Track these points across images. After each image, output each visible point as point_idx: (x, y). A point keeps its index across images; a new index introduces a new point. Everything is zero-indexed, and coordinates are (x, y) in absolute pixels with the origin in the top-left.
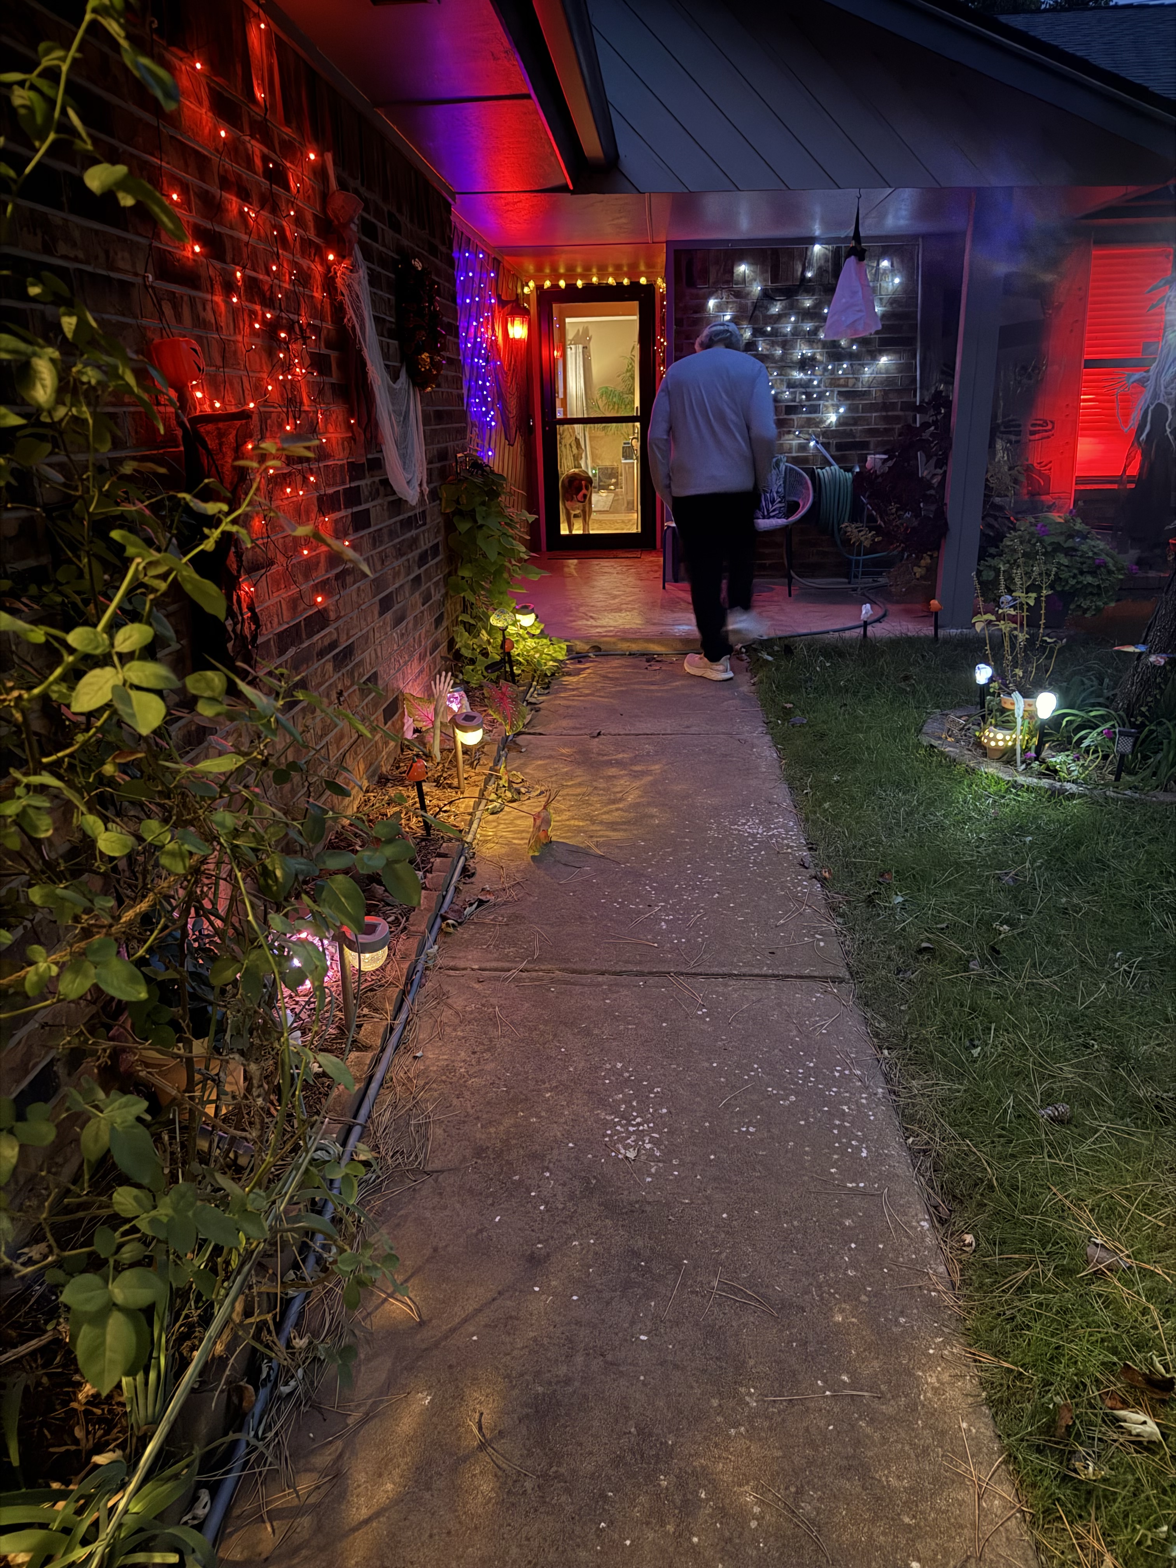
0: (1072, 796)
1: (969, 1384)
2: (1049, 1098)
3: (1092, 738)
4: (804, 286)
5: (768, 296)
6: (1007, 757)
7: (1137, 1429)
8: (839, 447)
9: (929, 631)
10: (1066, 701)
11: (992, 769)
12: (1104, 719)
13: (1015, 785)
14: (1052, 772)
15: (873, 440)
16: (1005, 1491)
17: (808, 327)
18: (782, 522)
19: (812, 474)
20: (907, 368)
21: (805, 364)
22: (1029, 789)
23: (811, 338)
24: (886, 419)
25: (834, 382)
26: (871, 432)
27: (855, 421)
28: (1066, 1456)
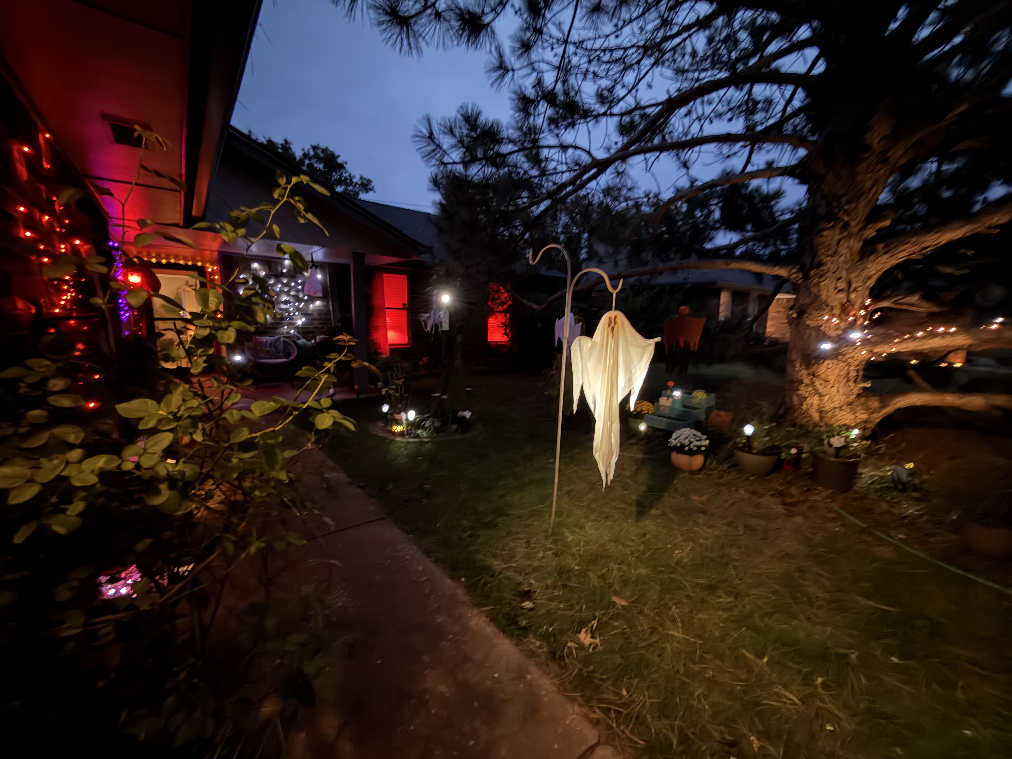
0: (427, 442)
1: (484, 619)
2: (465, 531)
3: (428, 424)
4: (283, 275)
5: (268, 276)
6: (402, 434)
7: (529, 606)
8: (304, 333)
9: (355, 397)
10: (418, 413)
11: (399, 439)
12: (429, 417)
13: (409, 443)
14: (418, 436)
15: (316, 331)
16: (507, 641)
17: (286, 290)
18: (284, 360)
19: (294, 342)
20: (327, 306)
21: (286, 302)
22: (414, 443)
23: (288, 293)
24: (320, 324)
25: (298, 309)
26: (316, 328)
27: (310, 324)
28: (516, 623)
